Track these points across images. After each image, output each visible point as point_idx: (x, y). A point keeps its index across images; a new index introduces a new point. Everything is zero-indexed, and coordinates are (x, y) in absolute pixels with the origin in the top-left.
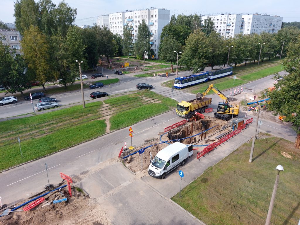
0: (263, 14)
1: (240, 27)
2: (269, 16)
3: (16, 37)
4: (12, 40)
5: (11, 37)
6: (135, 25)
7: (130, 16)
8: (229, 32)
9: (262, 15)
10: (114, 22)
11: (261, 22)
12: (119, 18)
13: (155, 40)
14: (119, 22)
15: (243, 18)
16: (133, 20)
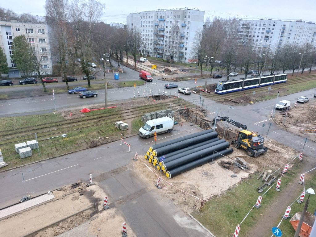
0: (308, 22)
1: (281, 34)
2: (314, 24)
3: (43, 30)
4: (39, 33)
5: (38, 30)
6: (166, 25)
7: (162, 16)
8: (267, 39)
9: (306, 22)
10: (144, 21)
11: (305, 30)
12: (150, 17)
13: (187, 42)
14: (150, 22)
15: (285, 25)
16: (165, 20)
